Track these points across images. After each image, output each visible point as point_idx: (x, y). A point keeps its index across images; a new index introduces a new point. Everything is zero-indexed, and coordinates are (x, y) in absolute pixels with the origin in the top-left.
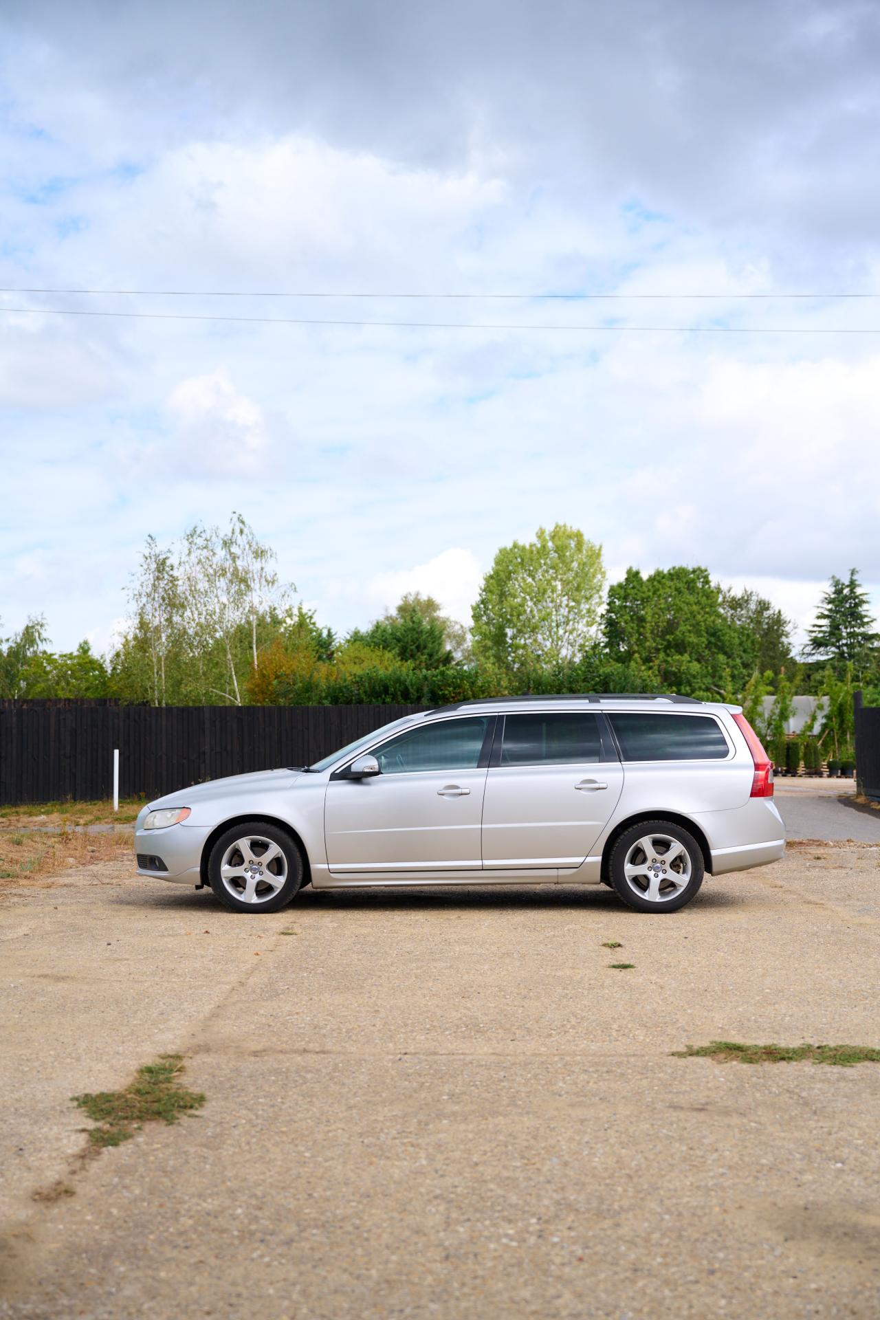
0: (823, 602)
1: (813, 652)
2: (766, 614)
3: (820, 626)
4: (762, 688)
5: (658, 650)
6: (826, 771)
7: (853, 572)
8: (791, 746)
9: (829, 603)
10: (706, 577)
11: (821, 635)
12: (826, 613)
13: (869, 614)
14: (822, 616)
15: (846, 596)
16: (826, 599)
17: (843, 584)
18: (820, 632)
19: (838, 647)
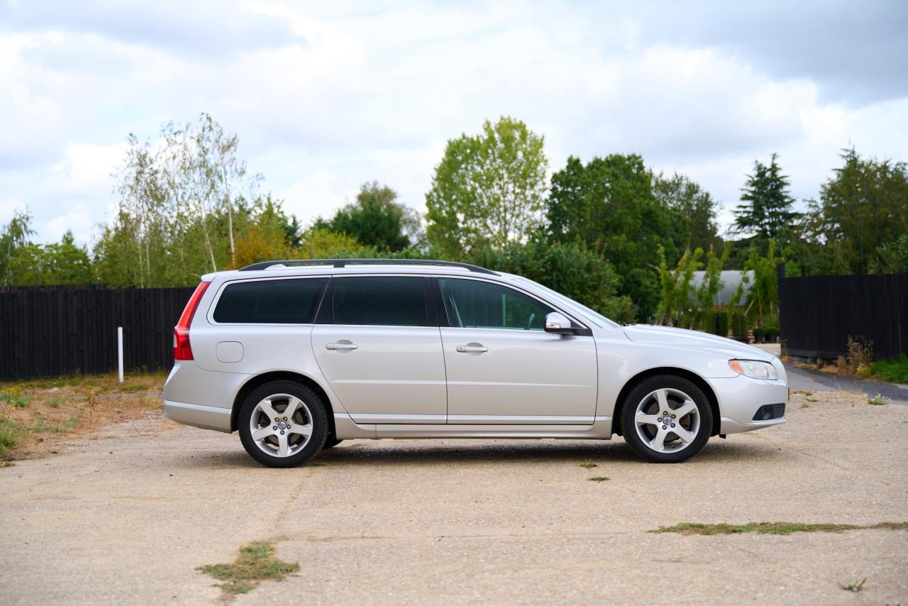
0: (747, 184)
1: (739, 231)
2: (695, 196)
3: (745, 207)
4: (694, 264)
5: (597, 231)
6: (751, 337)
7: (774, 157)
8: (720, 315)
9: (753, 185)
10: (640, 164)
11: (745, 215)
12: (750, 194)
13: (789, 195)
14: (745, 198)
15: (768, 178)
16: (750, 181)
17: (765, 168)
18: (744, 212)
19: (761, 226)
